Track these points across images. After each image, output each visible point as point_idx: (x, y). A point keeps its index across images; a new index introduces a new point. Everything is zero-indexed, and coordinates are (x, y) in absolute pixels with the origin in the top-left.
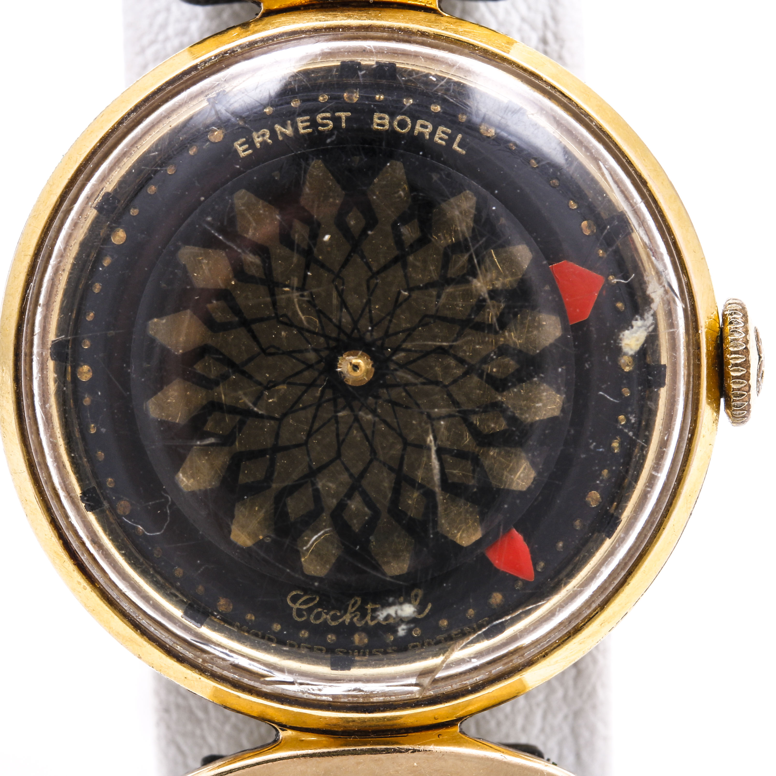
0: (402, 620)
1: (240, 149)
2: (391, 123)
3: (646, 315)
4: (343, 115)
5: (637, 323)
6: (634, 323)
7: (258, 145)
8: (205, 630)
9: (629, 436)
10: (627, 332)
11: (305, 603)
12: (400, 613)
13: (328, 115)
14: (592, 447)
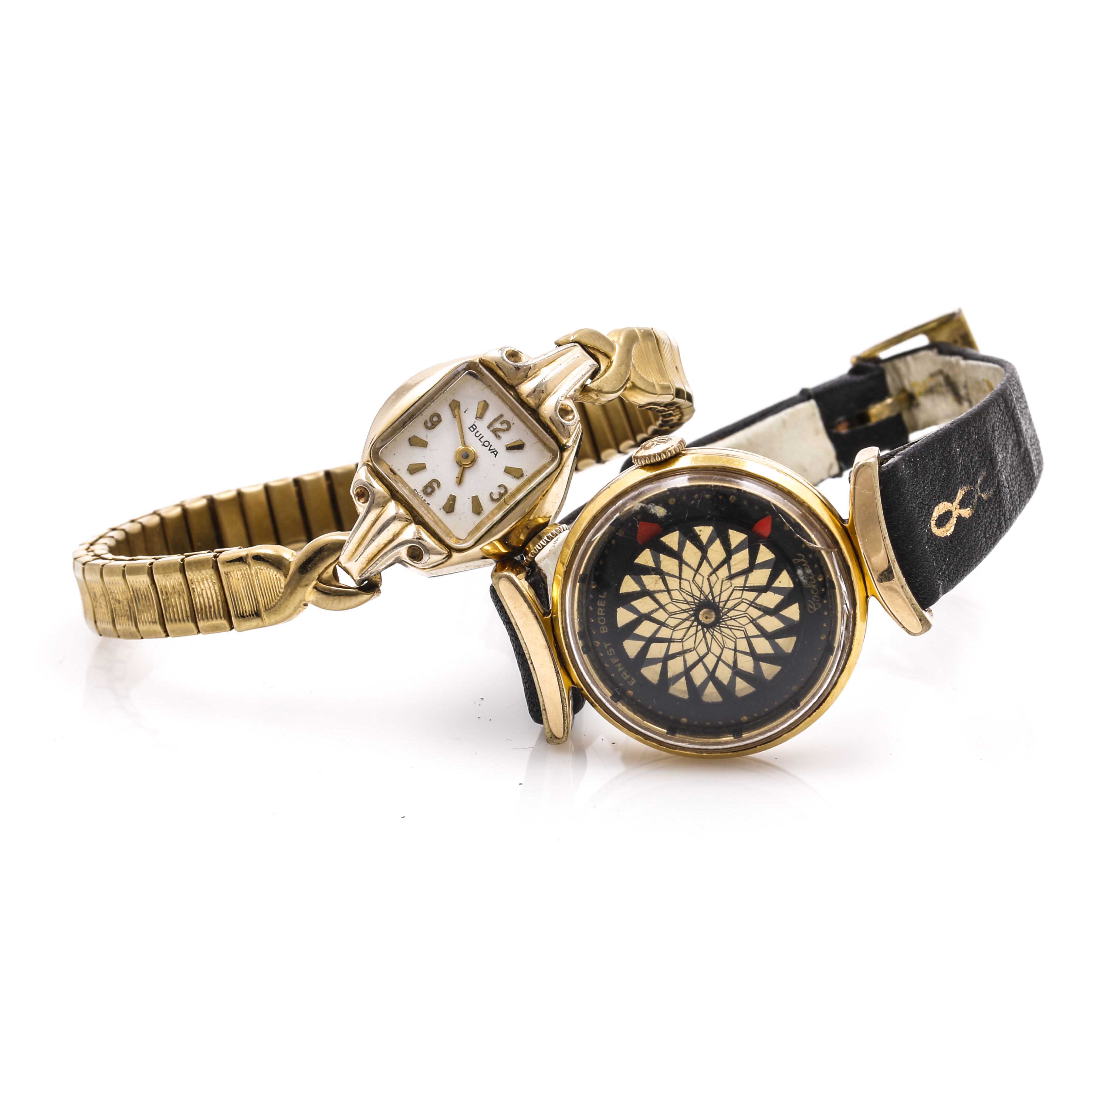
0: (804, 573)
1: (633, 683)
2: (602, 625)
3: (648, 508)
4: (606, 646)
5: (653, 511)
6: (653, 513)
7: (629, 676)
8: (836, 645)
9: (701, 501)
10: (658, 515)
11: (812, 605)
12: (802, 575)
13: (607, 651)
14: (709, 516)
